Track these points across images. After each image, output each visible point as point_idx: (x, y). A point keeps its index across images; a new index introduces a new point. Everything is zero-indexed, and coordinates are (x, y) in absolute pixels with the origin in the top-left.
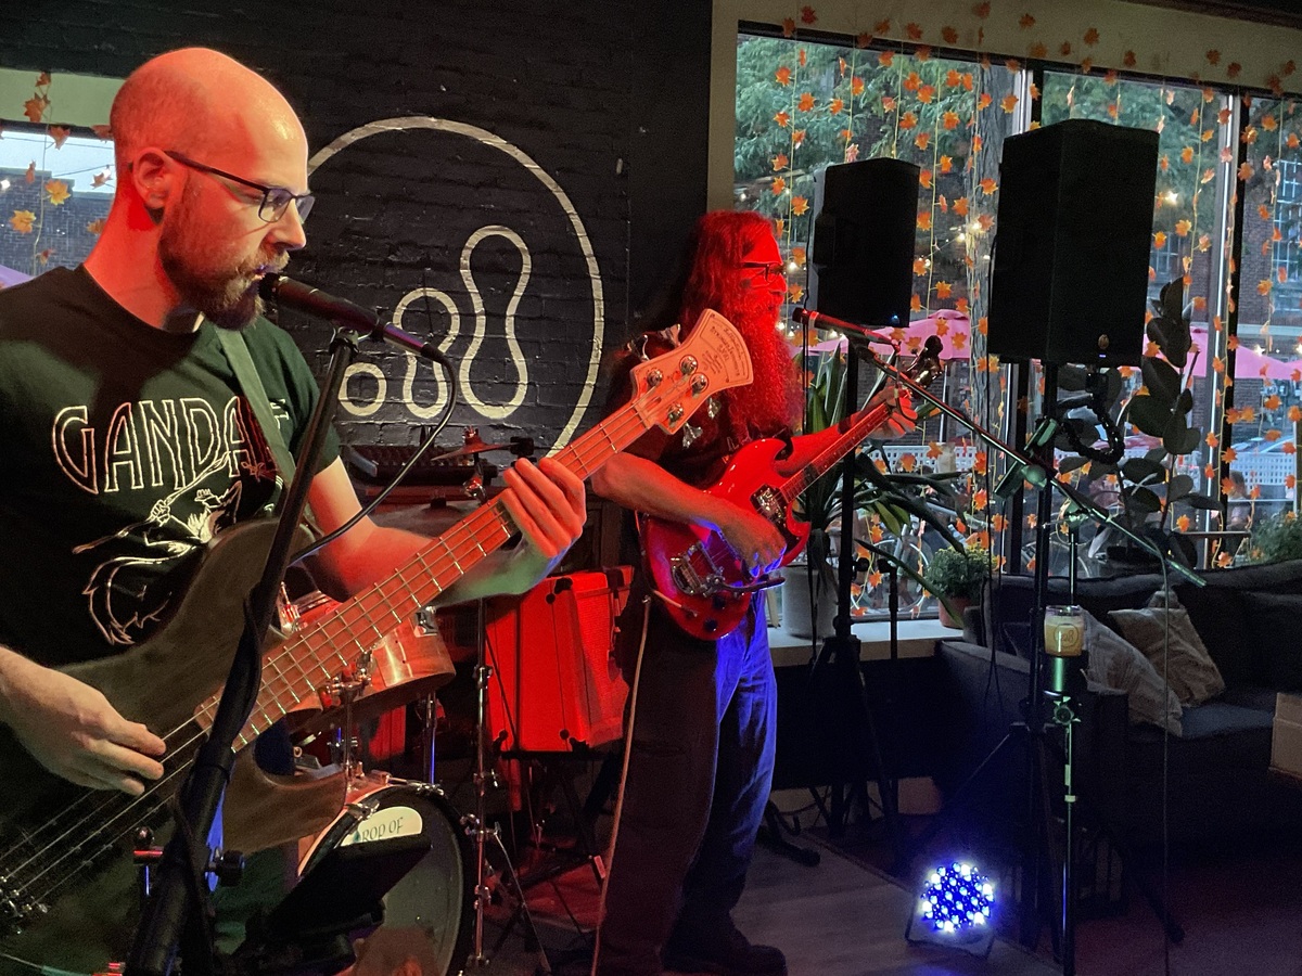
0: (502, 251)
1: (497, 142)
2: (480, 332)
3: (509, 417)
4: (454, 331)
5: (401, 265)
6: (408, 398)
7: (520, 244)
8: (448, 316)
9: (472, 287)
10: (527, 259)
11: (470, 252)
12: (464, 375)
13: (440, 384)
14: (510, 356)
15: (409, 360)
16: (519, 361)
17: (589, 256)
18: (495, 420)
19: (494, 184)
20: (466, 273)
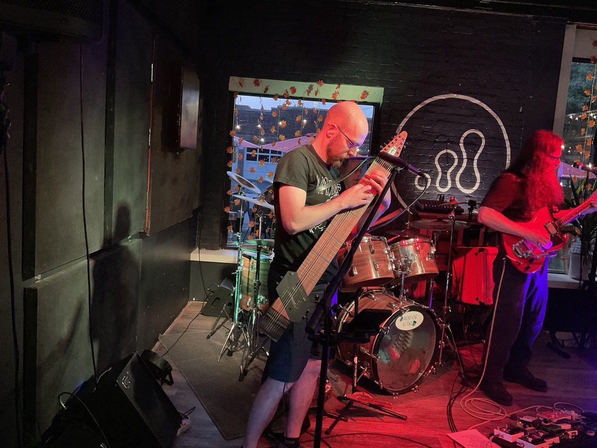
0: (475, 138)
1: (477, 102)
2: (464, 165)
3: (472, 193)
4: (456, 164)
5: (439, 142)
6: (437, 185)
7: (481, 135)
8: (454, 159)
9: (463, 150)
10: (484, 141)
11: (463, 138)
12: (457, 179)
13: (449, 181)
14: (474, 173)
15: (439, 173)
16: (478, 175)
17: (507, 140)
18: (466, 194)
19: (475, 115)
20: (461, 145)
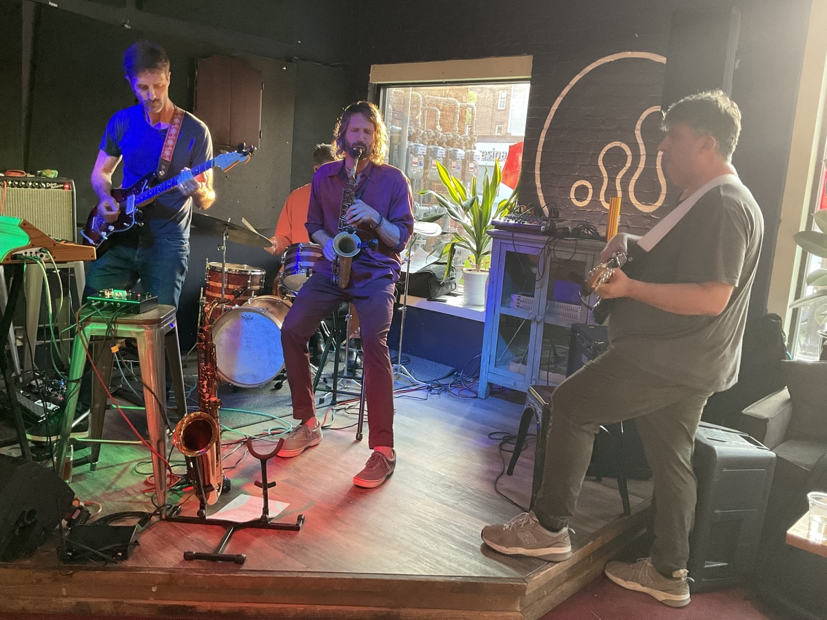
2: (642, 165)
4: (628, 164)
5: (606, 130)
6: (602, 198)
9: (640, 141)
11: (641, 122)
12: (631, 188)
14: (658, 179)
15: (605, 180)
16: (662, 181)
18: (646, 213)
20: (638, 133)
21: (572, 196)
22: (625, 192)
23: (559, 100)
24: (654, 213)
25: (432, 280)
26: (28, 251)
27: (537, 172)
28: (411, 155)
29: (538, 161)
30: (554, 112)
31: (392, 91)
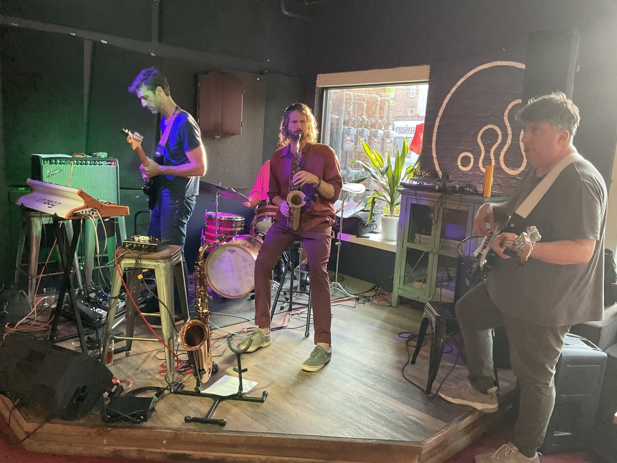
2: (509, 141)
3: (519, 174)
4: (499, 141)
5: (482, 117)
6: (481, 165)
8: (498, 135)
9: (507, 124)
11: (508, 111)
12: (502, 158)
13: (492, 161)
14: (520, 151)
15: (482, 151)
18: (512, 175)
20: (506, 118)
21: (459, 163)
22: (497, 160)
23: (449, 96)
24: (519, 175)
25: (359, 223)
26: (84, 210)
27: (434, 146)
28: (346, 135)
29: (434, 138)
30: (445, 104)
31: (331, 92)
